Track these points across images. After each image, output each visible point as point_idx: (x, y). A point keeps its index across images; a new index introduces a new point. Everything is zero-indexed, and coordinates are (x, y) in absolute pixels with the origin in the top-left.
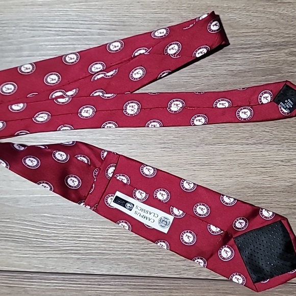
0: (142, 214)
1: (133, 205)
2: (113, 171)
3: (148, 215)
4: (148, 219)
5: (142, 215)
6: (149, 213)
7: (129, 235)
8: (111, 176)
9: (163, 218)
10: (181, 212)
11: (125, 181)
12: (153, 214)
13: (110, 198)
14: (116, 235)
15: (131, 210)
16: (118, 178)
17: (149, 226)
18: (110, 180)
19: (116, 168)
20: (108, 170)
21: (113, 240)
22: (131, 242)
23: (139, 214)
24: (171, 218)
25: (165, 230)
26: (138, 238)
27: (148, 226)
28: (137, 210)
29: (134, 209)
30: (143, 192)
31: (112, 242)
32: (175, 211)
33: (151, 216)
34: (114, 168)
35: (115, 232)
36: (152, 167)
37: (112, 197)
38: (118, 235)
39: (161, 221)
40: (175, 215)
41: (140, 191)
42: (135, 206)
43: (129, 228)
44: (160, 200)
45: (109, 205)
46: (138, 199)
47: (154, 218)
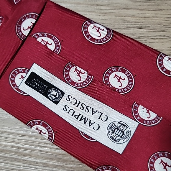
0: (78, 111)
1: (63, 93)
2: (30, 25)
3: (88, 116)
4: (88, 123)
5: (77, 113)
6: (91, 110)
7: (48, 150)
8: (26, 33)
9: (116, 123)
10: (153, 115)
11: (52, 48)
12: (97, 115)
13: (19, 76)
14: (25, 146)
15: (57, 103)
16: (39, 40)
17: (88, 137)
18: (24, 42)
19: (37, 21)
20: (21, 22)
21: (18, 157)
22: (51, 163)
23: (72, 112)
24: (132, 126)
25: (119, 148)
26: (65, 158)
27: (86, 135)
28: (68, 103)
29: (63, 101)
30: (83, 71)
31: (16, 160)
32: (143, 112)
33: (94, 118)
34: (34, 21)
35: (23, 142)
36: (105, 27)
37: (24, 75)
38: (28, 147)
39: (113, 128)
40: (142, 120)
41: (79, 69)
42: (65, 96)
43: (50, 136)
44: (114, 89)
45: (17, 89)
46: (73, 83)
47: (99, 122)
